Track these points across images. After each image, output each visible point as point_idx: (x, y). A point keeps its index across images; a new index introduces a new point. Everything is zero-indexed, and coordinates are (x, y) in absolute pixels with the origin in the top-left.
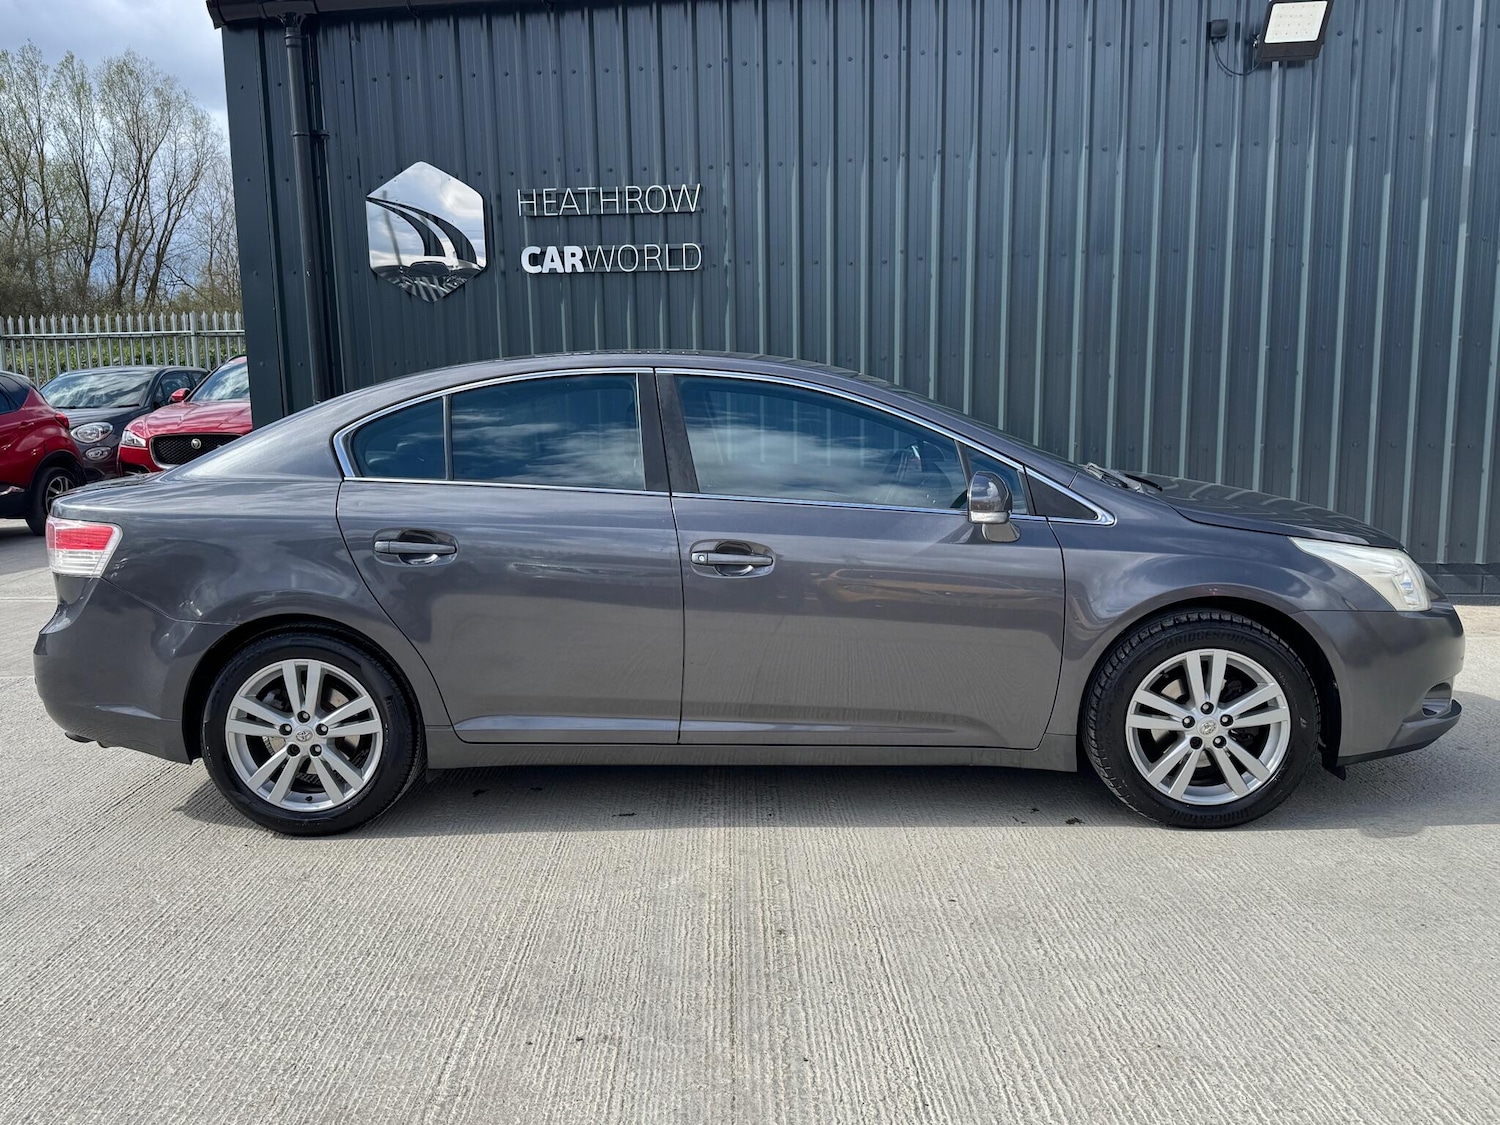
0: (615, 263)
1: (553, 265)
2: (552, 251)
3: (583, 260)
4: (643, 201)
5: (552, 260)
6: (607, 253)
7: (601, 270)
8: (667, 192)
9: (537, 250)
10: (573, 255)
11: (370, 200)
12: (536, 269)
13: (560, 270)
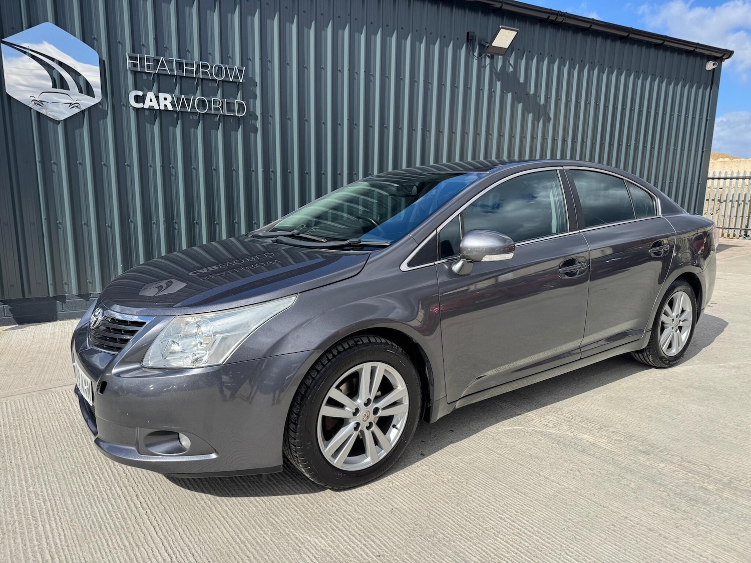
0: (193, 107)
1: (151, 104)
2: (150, 95)
3: (172, 104)
4: (211, 71)
5: (151, 101)
6: (188, 100)
7: (183, 110)
8: (226, 69)
9: (140, 93)
10: (165, 99)
11: (4, 43)
12: (140, 105)
13: (156, 107)
